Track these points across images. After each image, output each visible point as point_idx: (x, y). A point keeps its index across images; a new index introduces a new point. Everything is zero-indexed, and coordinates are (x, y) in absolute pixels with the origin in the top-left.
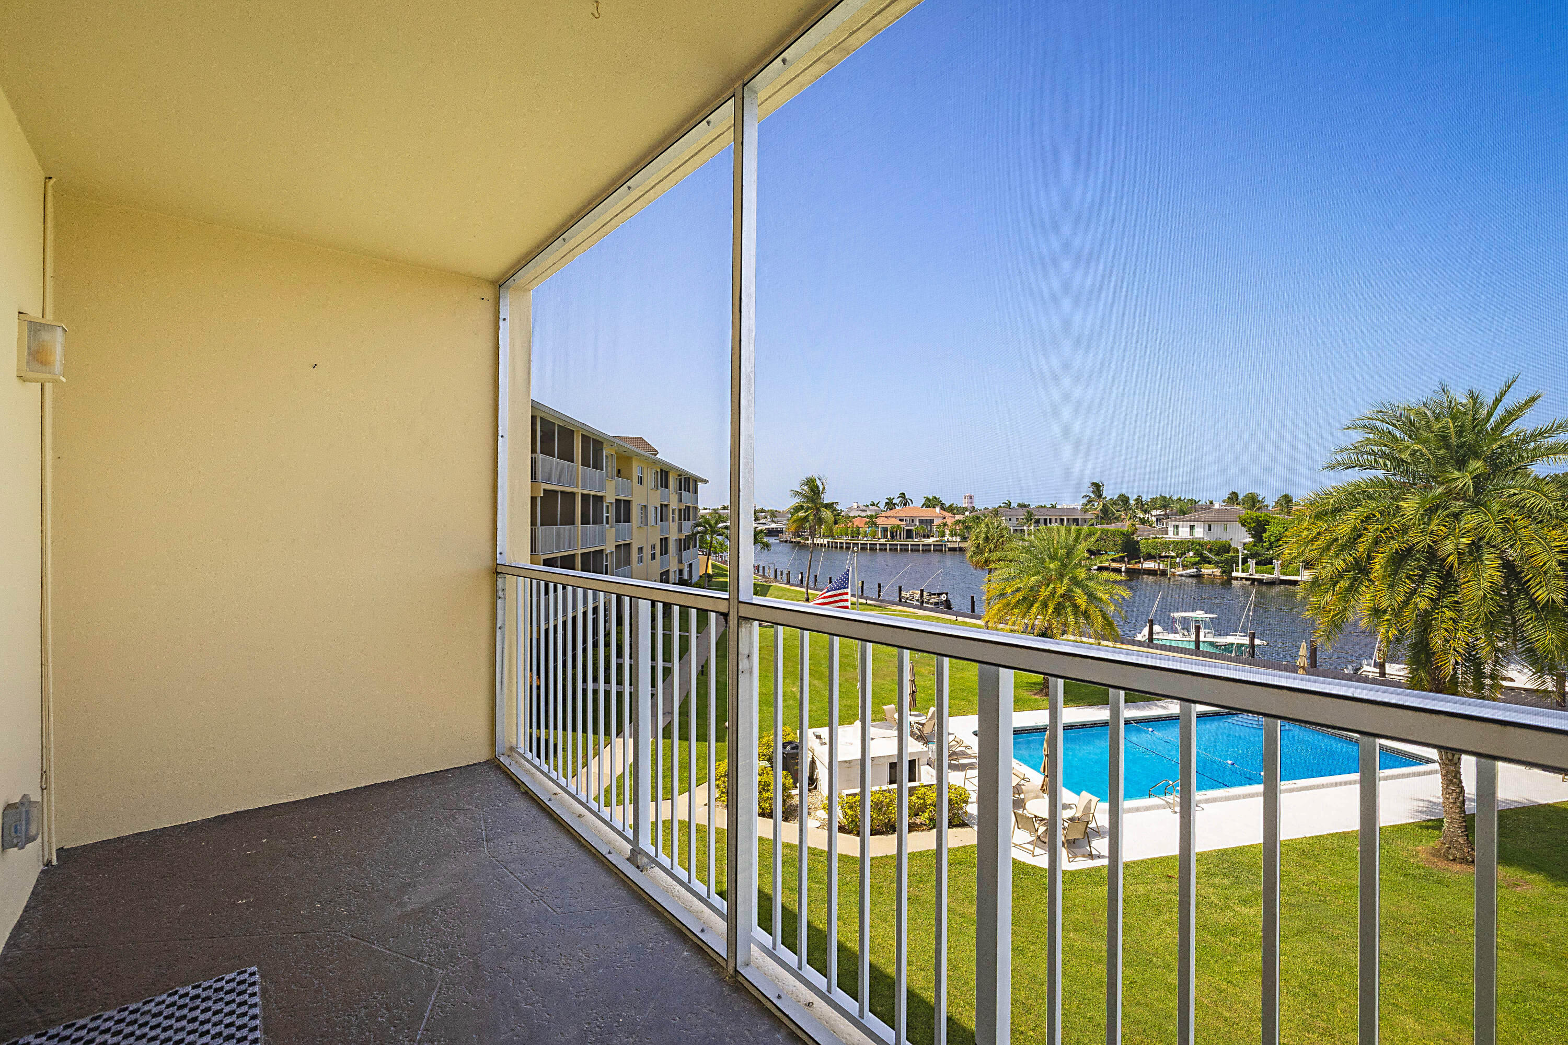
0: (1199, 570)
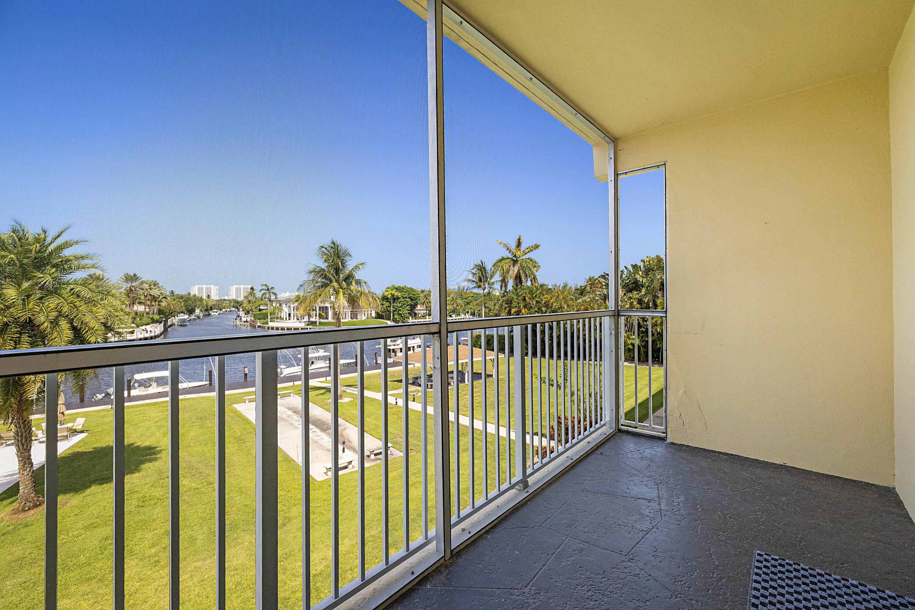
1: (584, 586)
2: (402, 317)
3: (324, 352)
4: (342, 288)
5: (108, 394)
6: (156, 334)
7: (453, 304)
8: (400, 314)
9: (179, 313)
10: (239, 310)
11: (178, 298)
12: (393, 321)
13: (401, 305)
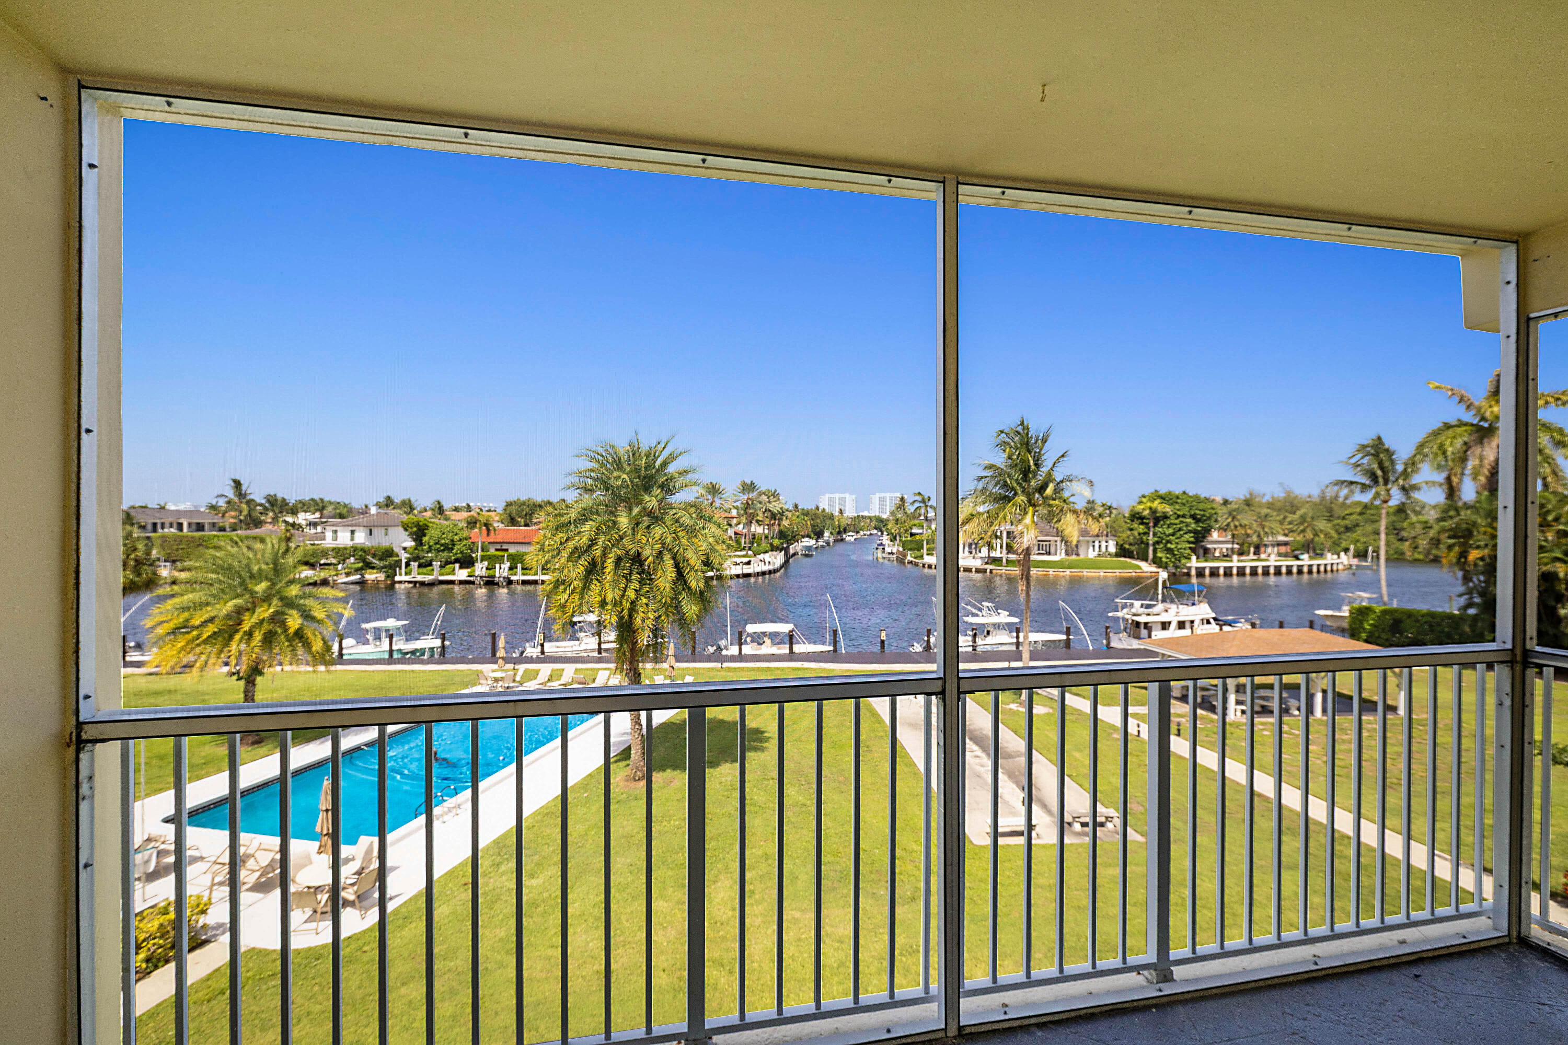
0: (362, 575)
2: (1175, 555)
3: (1008, 616)
4: (1033, 505)
5: (719, 648)
6: (777, 566)
7: (1303, 531)
8: (1170, 550)
9: (803, 537)
10: (882, 534)
11: (804, 514)
12: (1154, 563)
13: (1171, 531)
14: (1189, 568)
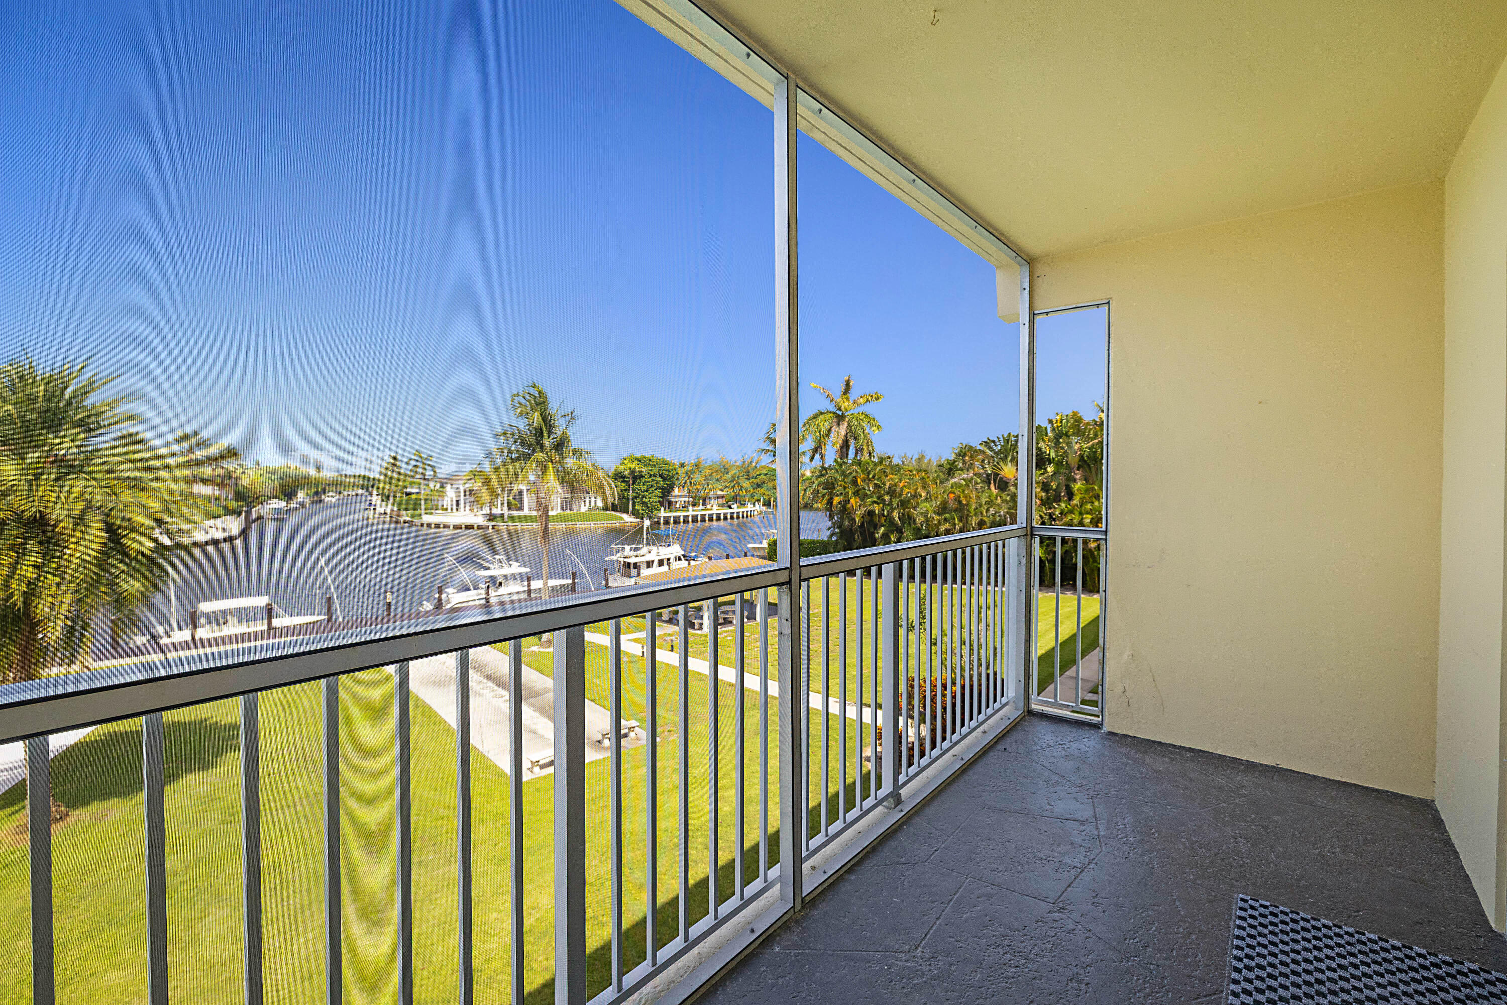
1: (998, 946)
2: (648, 507)
3: (519, 566)
4: (551, 461)
5: (155, 636)
6: (233, 533)
7: (733, 487)
8: (644, 504)
9: (270, 498)
10: (370, 494)
11: (269, 473)
12: (633, 514)
13: (645, 488)
14: (659, 518)
